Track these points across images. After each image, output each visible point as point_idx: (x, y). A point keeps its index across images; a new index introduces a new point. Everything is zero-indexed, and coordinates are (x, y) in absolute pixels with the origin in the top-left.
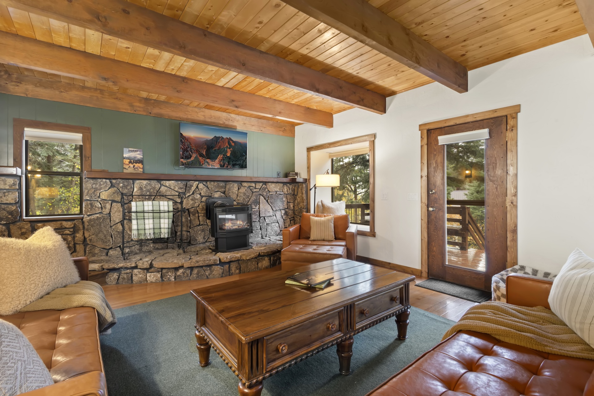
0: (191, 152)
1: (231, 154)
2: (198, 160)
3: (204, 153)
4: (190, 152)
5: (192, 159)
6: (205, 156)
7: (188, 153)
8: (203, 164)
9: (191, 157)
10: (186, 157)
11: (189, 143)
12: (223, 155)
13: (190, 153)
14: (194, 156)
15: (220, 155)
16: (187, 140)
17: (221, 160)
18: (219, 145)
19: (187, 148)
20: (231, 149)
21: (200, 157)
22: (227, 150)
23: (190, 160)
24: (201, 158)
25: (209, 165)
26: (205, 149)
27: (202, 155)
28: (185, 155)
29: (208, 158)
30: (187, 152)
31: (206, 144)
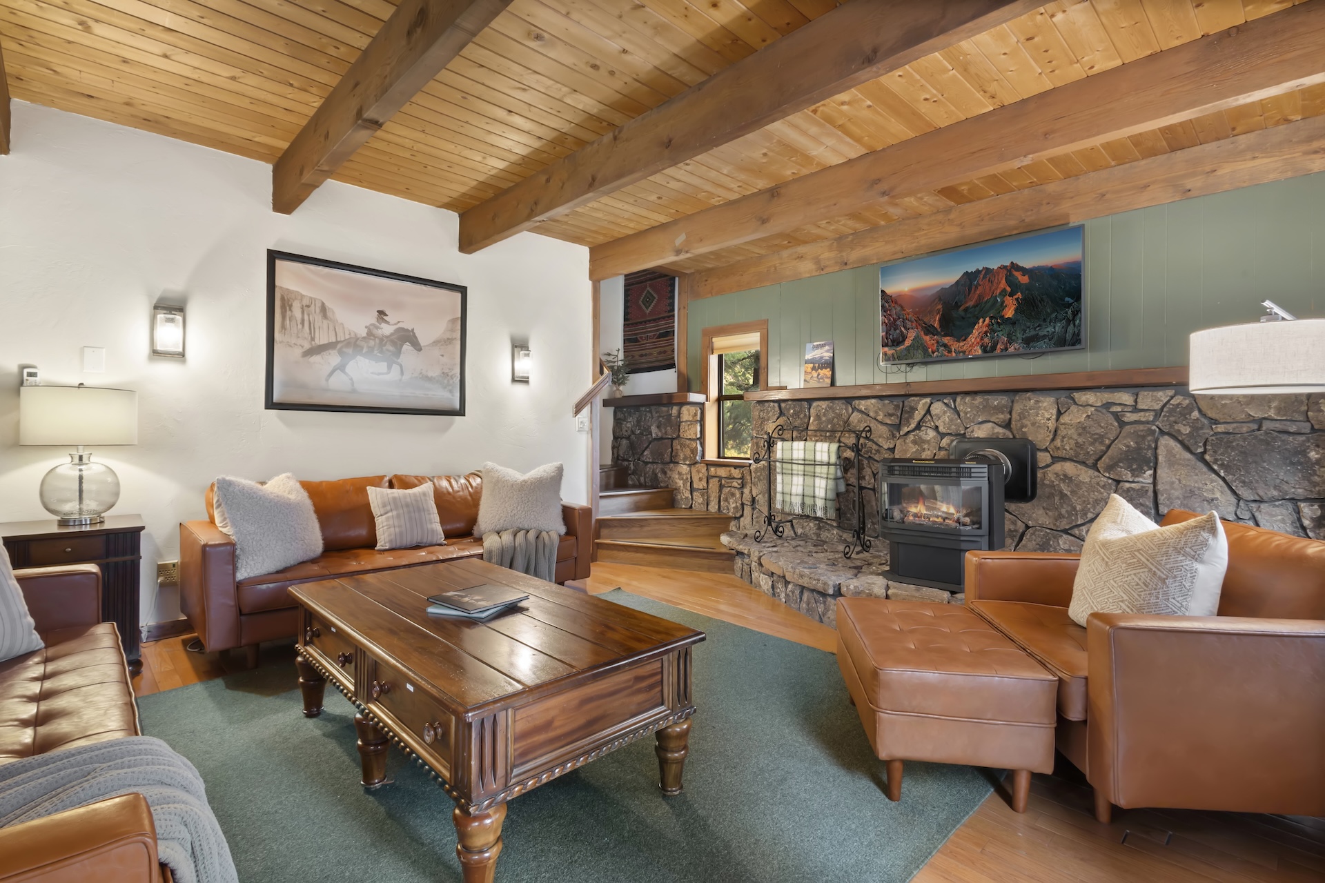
0: (905, 327)
1: (1016, 310)
2: (922, 344)
3: (936, 325)
4: (903, 329)
5: (908, 343)
6: (939, 330)
7: (898, 331)
8: (933, 353)
9: (904, 338)
10: (893, 341)
11: (899, 309)
12: (991, 318)
13: (901, 331)
14: (912, 335)
15: (981, 320)
16: (896, 303)
17: (986, 333)
18: (978, 292)
19: (895, 320)
20: (1019, 295)
21: (926, 335)
22: (1003, 302)
23: (902, 347)
24: (928, 338)
25: (950, 352)
26: (939, 313)
27: (929, 330)
28: (891, 337)
29: (946, 335)
30: (895, 330)
31: (940, 300)
